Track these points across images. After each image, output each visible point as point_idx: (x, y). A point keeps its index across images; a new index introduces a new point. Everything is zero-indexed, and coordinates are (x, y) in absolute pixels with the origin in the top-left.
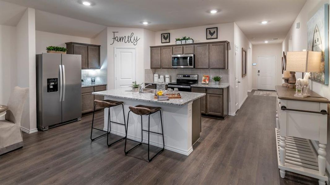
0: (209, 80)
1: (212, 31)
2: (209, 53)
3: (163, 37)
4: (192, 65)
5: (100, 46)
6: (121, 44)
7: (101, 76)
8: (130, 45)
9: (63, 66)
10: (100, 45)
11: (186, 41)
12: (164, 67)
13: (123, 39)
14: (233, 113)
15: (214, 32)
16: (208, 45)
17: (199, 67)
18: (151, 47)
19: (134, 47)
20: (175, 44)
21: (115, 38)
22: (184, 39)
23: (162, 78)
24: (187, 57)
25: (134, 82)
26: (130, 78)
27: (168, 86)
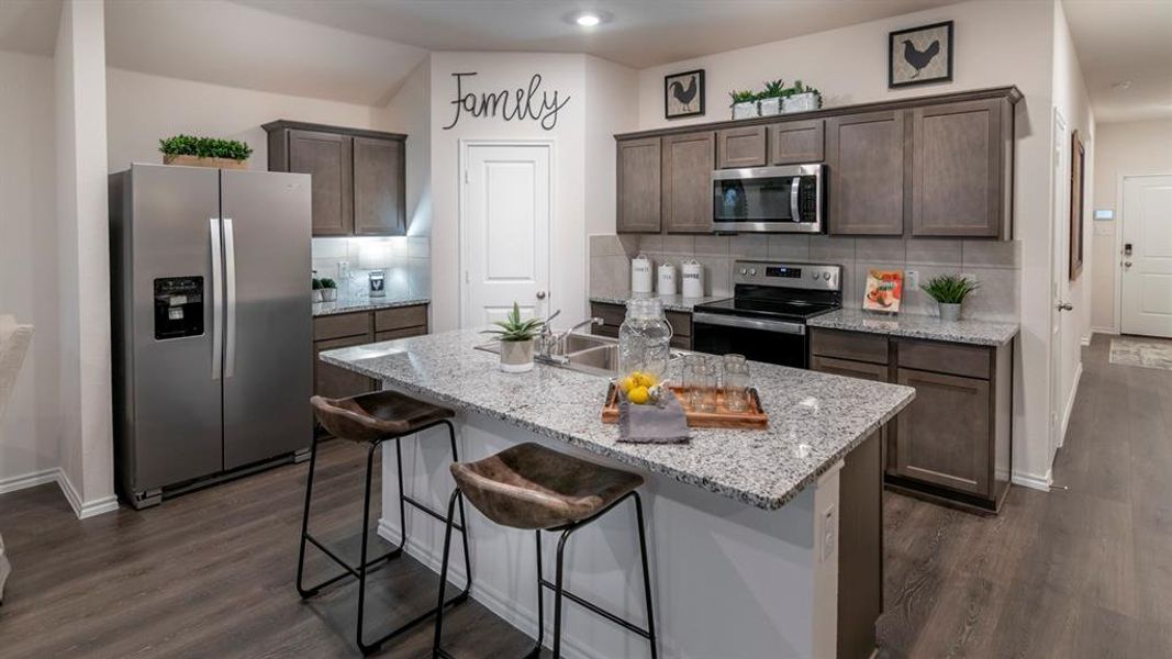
0: (902, 294)
1: (922, 43)
2: (908, 156)
3: (671, 92)
4: (815, 221)
5: (406, 136)
6: (492, 127)
7: (408, 267)
8: (528, 129)
9: (228, 223)
10: (403, 132)
11: (781, 102)
12: (675, 226)
13: (495, 104)
14: (1037, 475)
15: (935, 48)
16: (899, 114)
17: (851, 228)
18: (620, 138)
19: (546, 135)
20: (728, 118)
21: (464, 101)
22: (774, 91)
23: (665, 277)
24: (789, 181)
25: (541, 297)
26: (528, 278)
27: (694, 320)
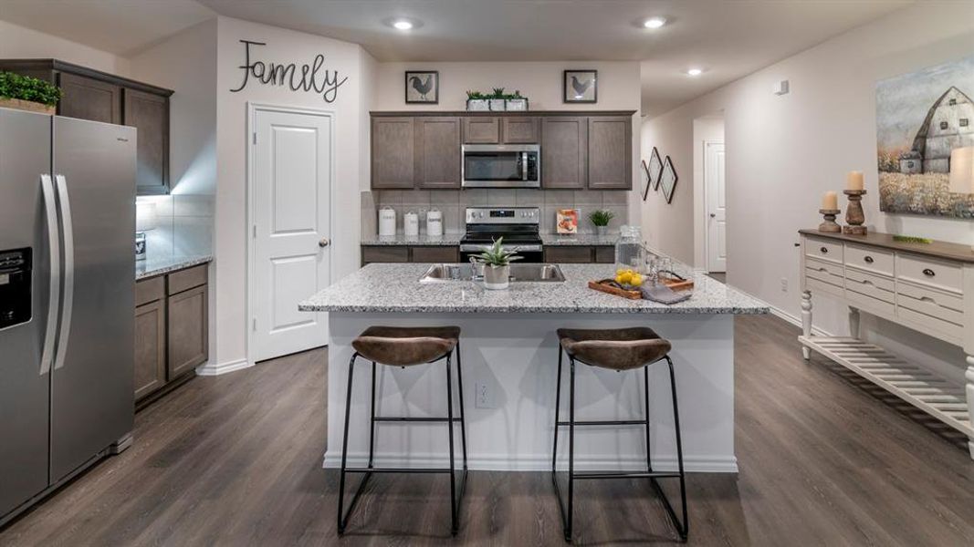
3: (411, 84)
5: (171, 92)
6: (277, 94)
8: (311, 100)
11: (505, 102)
12: (426, 184)
13: (283, 76)
15: (588, 83)
17: (554, 185)
18: (373, 115)
19: (328, 107)
21: (253, 67)
22: (498, 95)
23: (412, 222)
24: (521, 154)
25: (322, 245)
26: (312, 230)
27: (462, 250)
